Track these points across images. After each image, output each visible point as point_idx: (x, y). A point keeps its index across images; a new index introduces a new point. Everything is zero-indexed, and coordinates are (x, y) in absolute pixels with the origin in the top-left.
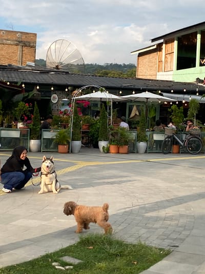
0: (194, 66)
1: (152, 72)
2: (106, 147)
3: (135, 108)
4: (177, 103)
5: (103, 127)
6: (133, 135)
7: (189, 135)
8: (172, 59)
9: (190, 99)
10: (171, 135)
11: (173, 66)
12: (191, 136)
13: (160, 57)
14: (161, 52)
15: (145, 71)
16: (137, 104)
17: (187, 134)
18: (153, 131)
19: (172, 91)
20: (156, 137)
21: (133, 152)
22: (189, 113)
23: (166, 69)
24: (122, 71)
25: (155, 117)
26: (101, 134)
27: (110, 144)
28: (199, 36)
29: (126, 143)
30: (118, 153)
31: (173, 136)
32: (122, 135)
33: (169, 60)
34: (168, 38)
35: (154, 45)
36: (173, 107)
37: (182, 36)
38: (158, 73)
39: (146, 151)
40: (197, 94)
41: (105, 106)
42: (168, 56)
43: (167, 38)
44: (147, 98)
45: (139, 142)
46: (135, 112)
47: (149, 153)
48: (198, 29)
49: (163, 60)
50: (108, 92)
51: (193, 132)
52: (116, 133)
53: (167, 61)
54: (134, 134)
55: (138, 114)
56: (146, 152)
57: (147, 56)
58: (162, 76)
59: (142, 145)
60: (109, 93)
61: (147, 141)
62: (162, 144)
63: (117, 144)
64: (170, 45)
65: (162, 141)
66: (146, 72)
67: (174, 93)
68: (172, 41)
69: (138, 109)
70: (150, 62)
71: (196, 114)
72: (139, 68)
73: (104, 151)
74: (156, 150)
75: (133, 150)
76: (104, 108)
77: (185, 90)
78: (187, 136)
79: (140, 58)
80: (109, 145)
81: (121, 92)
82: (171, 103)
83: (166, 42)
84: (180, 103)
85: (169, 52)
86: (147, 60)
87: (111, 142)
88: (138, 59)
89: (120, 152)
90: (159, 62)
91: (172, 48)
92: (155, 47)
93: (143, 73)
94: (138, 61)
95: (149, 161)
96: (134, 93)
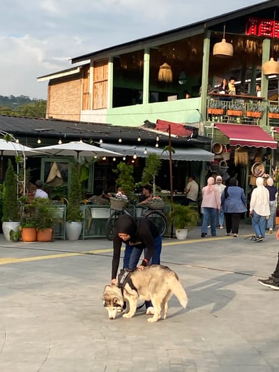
0: (140, 102)
1: (73, 110)
2: (15, 231)
3: (54, 166)
4: (124, 159)
5: (11, 198)
6: (60, 211)
7: (148, 209)
8: (104, 89)
9: (145, 152)
10: (121, 210)
11: (106, 101)
12: (150, 212)
13: (85, 87)
14: (86, 80)
15: (60, 107)
16: (59, 160)
17: (143, 208)
18: (90, 203)
19: (120, 141)
20: (97, 214)
21: (60, 239)
22: (144, 174)
23: (95, 105)
24: (10, 107)
25: (87, 180)
26: (8, 211)
27: (23, 226)
28: (147, 57)
29: (49, 224)
30: (36, 240)
31: (123, 211)
32: (42, 211)
33: (100, 93)
34: (98, 58)
35: (76, 68)
36: (121, 166)
37: (121, 55)
38: (82, 112)
39: (80, 236)
40: (157, 145)
41: (12, 163)
42: (98, 85)
43: (96, 59)
44: (78, 152)
45: (70, 222)
46: (54, 173)
47: (86, 239)
48: (146, 46)
49: (91, 91)
50: (17, 141)
51: (153, 205)
52: (32, 209)
53: (96, 93)
54: (62, 209)
55: (59, 176)
56: (80, 238)
57: (64, 85)
58: (88, 116)
59: (74, 227)
60: (20, 142)
61: (82, 220)
62: (107, 224)
63: (35, 227)
64: (101, 69)
65: (107, 219)
66: (62, 110)
67: (123, 143)
68: (105, 63)
69: (59, 168)
70: (69, 93)
71: (156, 177)
72: (51, 104)
73: (12, 238)
74: (96, 234)
75: (60, 235)
76: (12, 167)
77: (139, 140)
78: (144, 211)
79: (52, 87)
80: (20, 228)
81: (39, 142)
82: (114, 159)
83: (96, 65)
84: (129, 158)
85: (100, 80)
86: (64, 91)
87: (24, 223)
88: (49, 89)
89: (39, 239)
90: (84, 94)
91: (105, 74)
92: (78, 71)
93: (58, 111)
94: (49, 93)
95: (92, 254)
96: (60, 142)
